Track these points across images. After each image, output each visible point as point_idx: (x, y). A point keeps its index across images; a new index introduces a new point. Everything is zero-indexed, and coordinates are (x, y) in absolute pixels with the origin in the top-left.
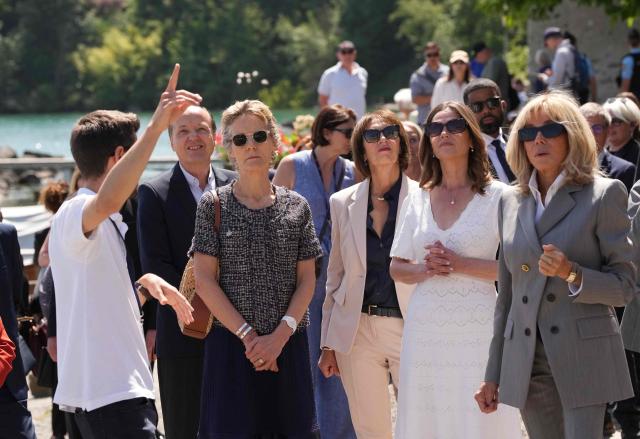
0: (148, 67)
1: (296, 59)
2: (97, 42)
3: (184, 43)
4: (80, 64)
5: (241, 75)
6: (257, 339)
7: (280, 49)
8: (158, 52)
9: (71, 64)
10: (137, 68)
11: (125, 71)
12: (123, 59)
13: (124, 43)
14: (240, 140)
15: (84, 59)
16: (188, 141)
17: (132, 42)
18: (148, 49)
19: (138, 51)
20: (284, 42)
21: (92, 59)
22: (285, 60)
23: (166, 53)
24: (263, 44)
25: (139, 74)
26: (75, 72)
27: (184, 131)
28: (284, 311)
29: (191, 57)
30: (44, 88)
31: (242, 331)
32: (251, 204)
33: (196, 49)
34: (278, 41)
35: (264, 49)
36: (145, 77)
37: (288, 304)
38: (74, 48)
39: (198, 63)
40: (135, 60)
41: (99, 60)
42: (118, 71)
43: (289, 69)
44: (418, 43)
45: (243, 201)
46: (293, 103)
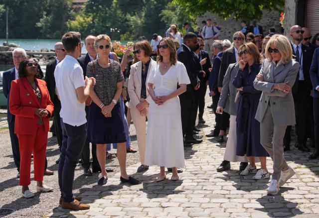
0: (88, 27)
1: (131, 26)
2: (74, 19)
3: (99, 20)
4: (68, 25)
5: (111, 29)
6: (105, 107)
7: (127, 23)
8: (91, 22)
9: (66, 25)
10: (85, 27)
11: (81, 28)
12: (81, 24)
13: (81, 19)
14: (101, 47)
15: (70, 24)
16: (90, 47)
17: (84, 19)
18: (88, 22)
19: (85, 22)
20: (128, 21)
21: (72, 24)
22: (128, 26)
23: (93, 23)
24: (122, 21)
25: (86, 29)
26: (67, 27)
27: (89, 44)
28: (113, 98)
29: (101, 24)
30: (57, 32)
31: (101, 106)
32: (103, 66)
33: (102, 22)
34: (126, 20)
35: (122, 23)
36: (87, 29)
37: (114, 96)
38: (67, 21)
39: (103, 26)
40: (84, 24)
41: (74, 24)
42: (79, 28)
43: (129, 29)
44: (167, 23)
45: (101, 65)
46: (130, 39)
